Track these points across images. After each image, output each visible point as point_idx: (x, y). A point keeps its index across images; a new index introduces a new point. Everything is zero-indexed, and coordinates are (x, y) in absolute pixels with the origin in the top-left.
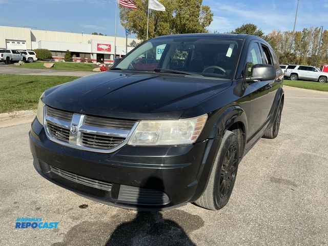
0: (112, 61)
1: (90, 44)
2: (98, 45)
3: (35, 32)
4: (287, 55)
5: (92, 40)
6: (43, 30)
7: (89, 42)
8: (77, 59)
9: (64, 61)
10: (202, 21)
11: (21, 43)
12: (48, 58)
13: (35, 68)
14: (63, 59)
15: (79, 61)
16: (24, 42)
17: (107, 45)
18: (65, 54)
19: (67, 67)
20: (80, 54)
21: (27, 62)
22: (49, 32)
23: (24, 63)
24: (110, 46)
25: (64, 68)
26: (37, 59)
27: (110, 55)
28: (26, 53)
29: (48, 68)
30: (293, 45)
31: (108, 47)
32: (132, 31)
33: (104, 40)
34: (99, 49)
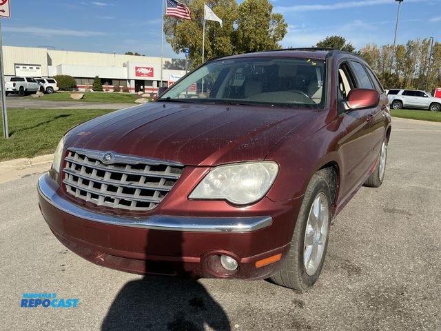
0: (156, 90)
1: (126, 68)
2: (137, 68)
3: (52, 53)
4: (386, 76)
5: (128, 62)
6: (63, 50)
7: (124, 65)
8: (109, 88)
9: (92, 91)
10: (273, 34)
11: (34, 67)
12: (72, 87)
13: (61, 101)
14: (90, 87)
15: (111, 91)
16: (38, 66)
17: (148, 68)
18: (93, 81)
19: (100, 98)
20: (113, 81)
21: (46, 93)
22: (70, 53)
23: (43, 94)
24: (152, 69)
25: (97, 100)
26: (58, 88)
27: (152, 81)
28: (43, 81)
29: (77, 100)
30: (394, 63)
31: (149, 71)
32: (180, 50)
33: (144, 62)
34: (138, 74)
